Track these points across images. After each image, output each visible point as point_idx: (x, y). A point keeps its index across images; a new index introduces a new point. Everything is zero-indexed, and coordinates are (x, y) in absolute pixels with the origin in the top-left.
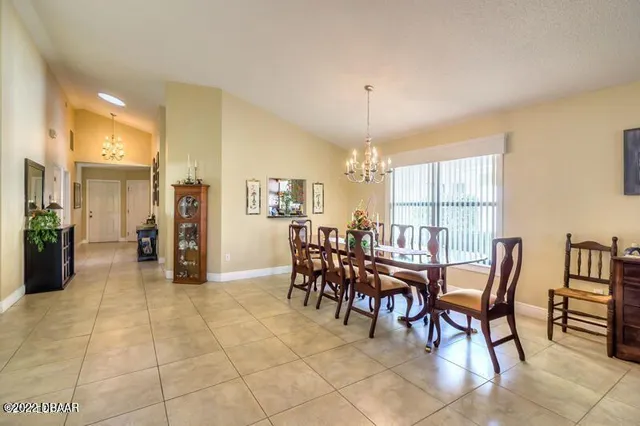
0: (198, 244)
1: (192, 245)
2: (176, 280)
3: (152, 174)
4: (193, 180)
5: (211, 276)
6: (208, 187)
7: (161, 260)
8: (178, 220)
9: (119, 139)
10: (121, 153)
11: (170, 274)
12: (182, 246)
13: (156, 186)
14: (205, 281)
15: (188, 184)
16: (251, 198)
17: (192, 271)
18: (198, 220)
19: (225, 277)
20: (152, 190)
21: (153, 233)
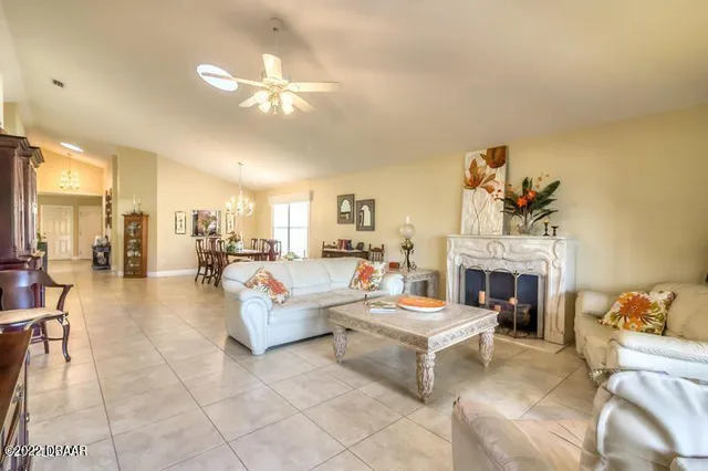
0: (141, 253)
1: (136, 253)
2: (126, 276)
3: (104, 203)
4: (137, 211)
5: (149, 274)
6: (147, 216)
7: (113, 268)
8: (127, 237)
9: (76, 174)
10: (77, 185)
11: (121, 273)
12: (130, 254)
13: (108, 213)
14: (146, 276)
15: (134, 214)
16: (178, 224)
17: (137, 269)
18: (140, 237)
19: (159, 274)
20: (105, 216)
21: (107, 249)
